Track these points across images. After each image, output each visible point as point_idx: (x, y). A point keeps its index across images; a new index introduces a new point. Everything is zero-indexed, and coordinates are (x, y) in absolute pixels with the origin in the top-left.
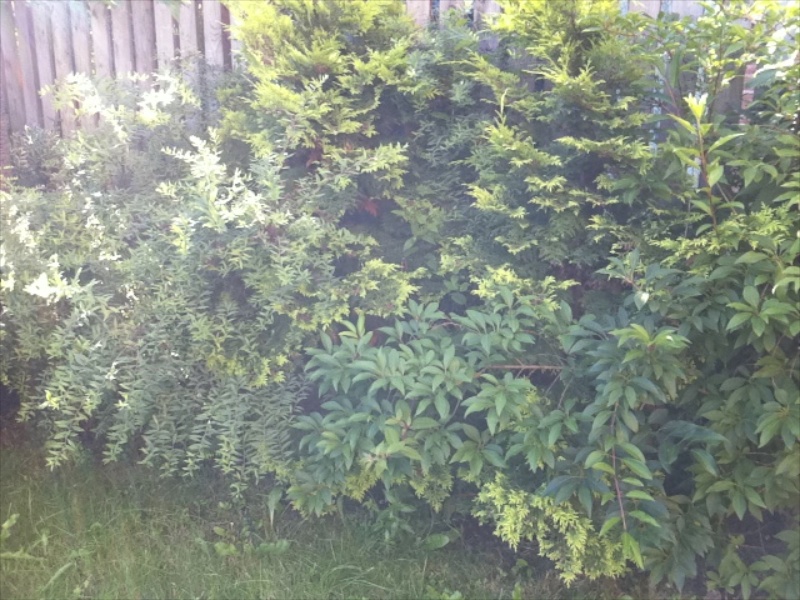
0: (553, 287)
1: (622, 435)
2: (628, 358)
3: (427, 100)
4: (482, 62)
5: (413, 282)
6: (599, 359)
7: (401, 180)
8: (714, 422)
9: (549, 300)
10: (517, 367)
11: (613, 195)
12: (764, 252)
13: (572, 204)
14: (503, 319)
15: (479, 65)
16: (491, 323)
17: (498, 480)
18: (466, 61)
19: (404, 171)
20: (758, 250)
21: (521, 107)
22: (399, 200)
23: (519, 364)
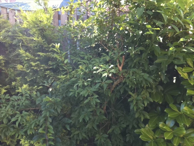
0: (36, 88)
1: (48, 123)
2: (48, 105)
3: (9, 44)
4: (21, 35)
5: (5, 89)
6: (42, 105)
7: (4, 63)
8: (73, 117)
9: (34, 92)
10: (30, 109)
11: (51, 66)
12: (77, 78)
13: (42, 68)
14: (22, 97)
15: (20, 36)
16: (19, 99)
17: (24, 138)
18: (17, 35)
19: (4, 61)
20: (76, 77)
21: (31, 46)
22: (3, 68)
23: (30, 108)
